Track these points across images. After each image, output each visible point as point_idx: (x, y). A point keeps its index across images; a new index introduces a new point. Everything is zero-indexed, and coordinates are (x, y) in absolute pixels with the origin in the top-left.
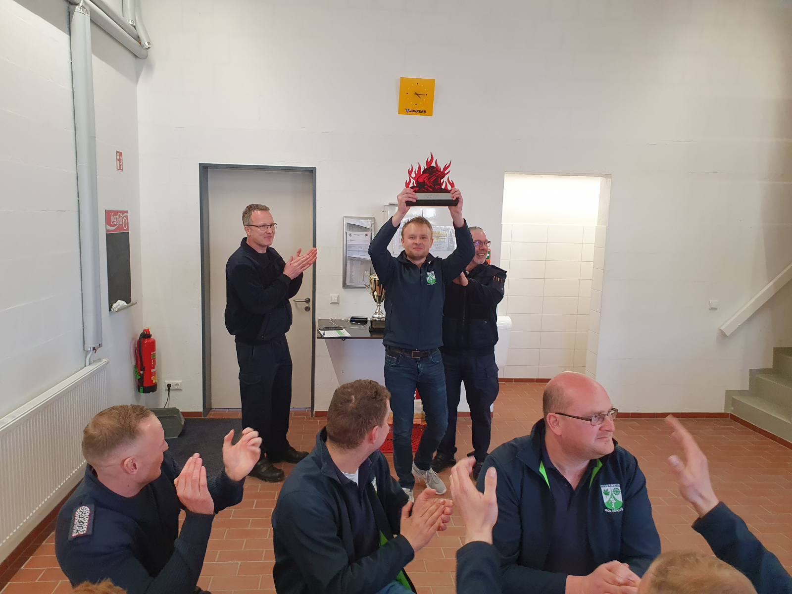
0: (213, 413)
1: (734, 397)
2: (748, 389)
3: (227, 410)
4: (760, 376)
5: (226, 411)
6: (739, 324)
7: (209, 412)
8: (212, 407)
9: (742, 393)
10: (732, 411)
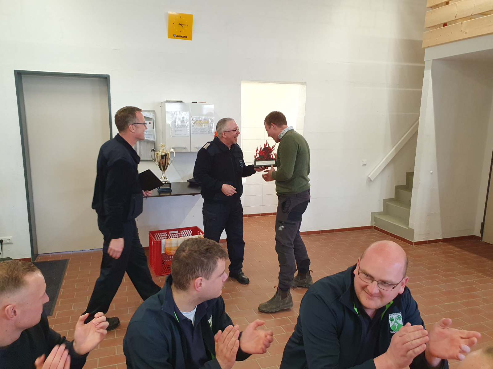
0: (40, 258)
1: (375, 216)
2: (382, 211)
3: (51, 254)
4: (388, 203)
5: (50, 256)
6: (378, 173)
7: (36, 257)
8: (39, 253)
9: (379, 213)
10: (375, 224)
